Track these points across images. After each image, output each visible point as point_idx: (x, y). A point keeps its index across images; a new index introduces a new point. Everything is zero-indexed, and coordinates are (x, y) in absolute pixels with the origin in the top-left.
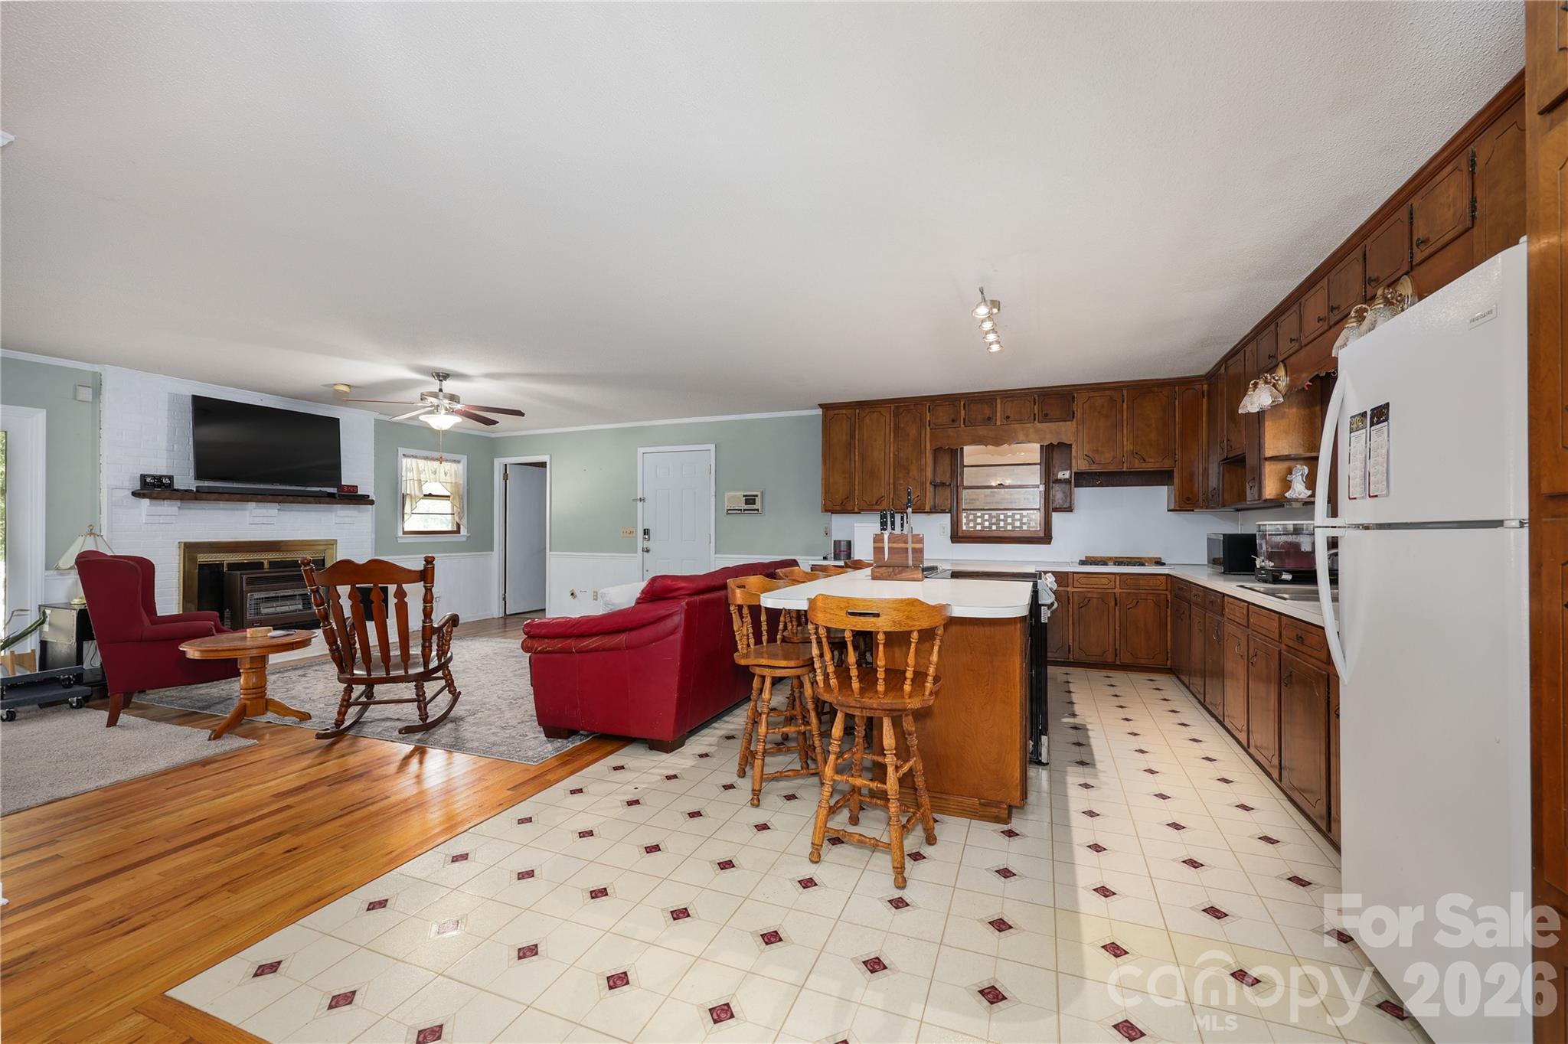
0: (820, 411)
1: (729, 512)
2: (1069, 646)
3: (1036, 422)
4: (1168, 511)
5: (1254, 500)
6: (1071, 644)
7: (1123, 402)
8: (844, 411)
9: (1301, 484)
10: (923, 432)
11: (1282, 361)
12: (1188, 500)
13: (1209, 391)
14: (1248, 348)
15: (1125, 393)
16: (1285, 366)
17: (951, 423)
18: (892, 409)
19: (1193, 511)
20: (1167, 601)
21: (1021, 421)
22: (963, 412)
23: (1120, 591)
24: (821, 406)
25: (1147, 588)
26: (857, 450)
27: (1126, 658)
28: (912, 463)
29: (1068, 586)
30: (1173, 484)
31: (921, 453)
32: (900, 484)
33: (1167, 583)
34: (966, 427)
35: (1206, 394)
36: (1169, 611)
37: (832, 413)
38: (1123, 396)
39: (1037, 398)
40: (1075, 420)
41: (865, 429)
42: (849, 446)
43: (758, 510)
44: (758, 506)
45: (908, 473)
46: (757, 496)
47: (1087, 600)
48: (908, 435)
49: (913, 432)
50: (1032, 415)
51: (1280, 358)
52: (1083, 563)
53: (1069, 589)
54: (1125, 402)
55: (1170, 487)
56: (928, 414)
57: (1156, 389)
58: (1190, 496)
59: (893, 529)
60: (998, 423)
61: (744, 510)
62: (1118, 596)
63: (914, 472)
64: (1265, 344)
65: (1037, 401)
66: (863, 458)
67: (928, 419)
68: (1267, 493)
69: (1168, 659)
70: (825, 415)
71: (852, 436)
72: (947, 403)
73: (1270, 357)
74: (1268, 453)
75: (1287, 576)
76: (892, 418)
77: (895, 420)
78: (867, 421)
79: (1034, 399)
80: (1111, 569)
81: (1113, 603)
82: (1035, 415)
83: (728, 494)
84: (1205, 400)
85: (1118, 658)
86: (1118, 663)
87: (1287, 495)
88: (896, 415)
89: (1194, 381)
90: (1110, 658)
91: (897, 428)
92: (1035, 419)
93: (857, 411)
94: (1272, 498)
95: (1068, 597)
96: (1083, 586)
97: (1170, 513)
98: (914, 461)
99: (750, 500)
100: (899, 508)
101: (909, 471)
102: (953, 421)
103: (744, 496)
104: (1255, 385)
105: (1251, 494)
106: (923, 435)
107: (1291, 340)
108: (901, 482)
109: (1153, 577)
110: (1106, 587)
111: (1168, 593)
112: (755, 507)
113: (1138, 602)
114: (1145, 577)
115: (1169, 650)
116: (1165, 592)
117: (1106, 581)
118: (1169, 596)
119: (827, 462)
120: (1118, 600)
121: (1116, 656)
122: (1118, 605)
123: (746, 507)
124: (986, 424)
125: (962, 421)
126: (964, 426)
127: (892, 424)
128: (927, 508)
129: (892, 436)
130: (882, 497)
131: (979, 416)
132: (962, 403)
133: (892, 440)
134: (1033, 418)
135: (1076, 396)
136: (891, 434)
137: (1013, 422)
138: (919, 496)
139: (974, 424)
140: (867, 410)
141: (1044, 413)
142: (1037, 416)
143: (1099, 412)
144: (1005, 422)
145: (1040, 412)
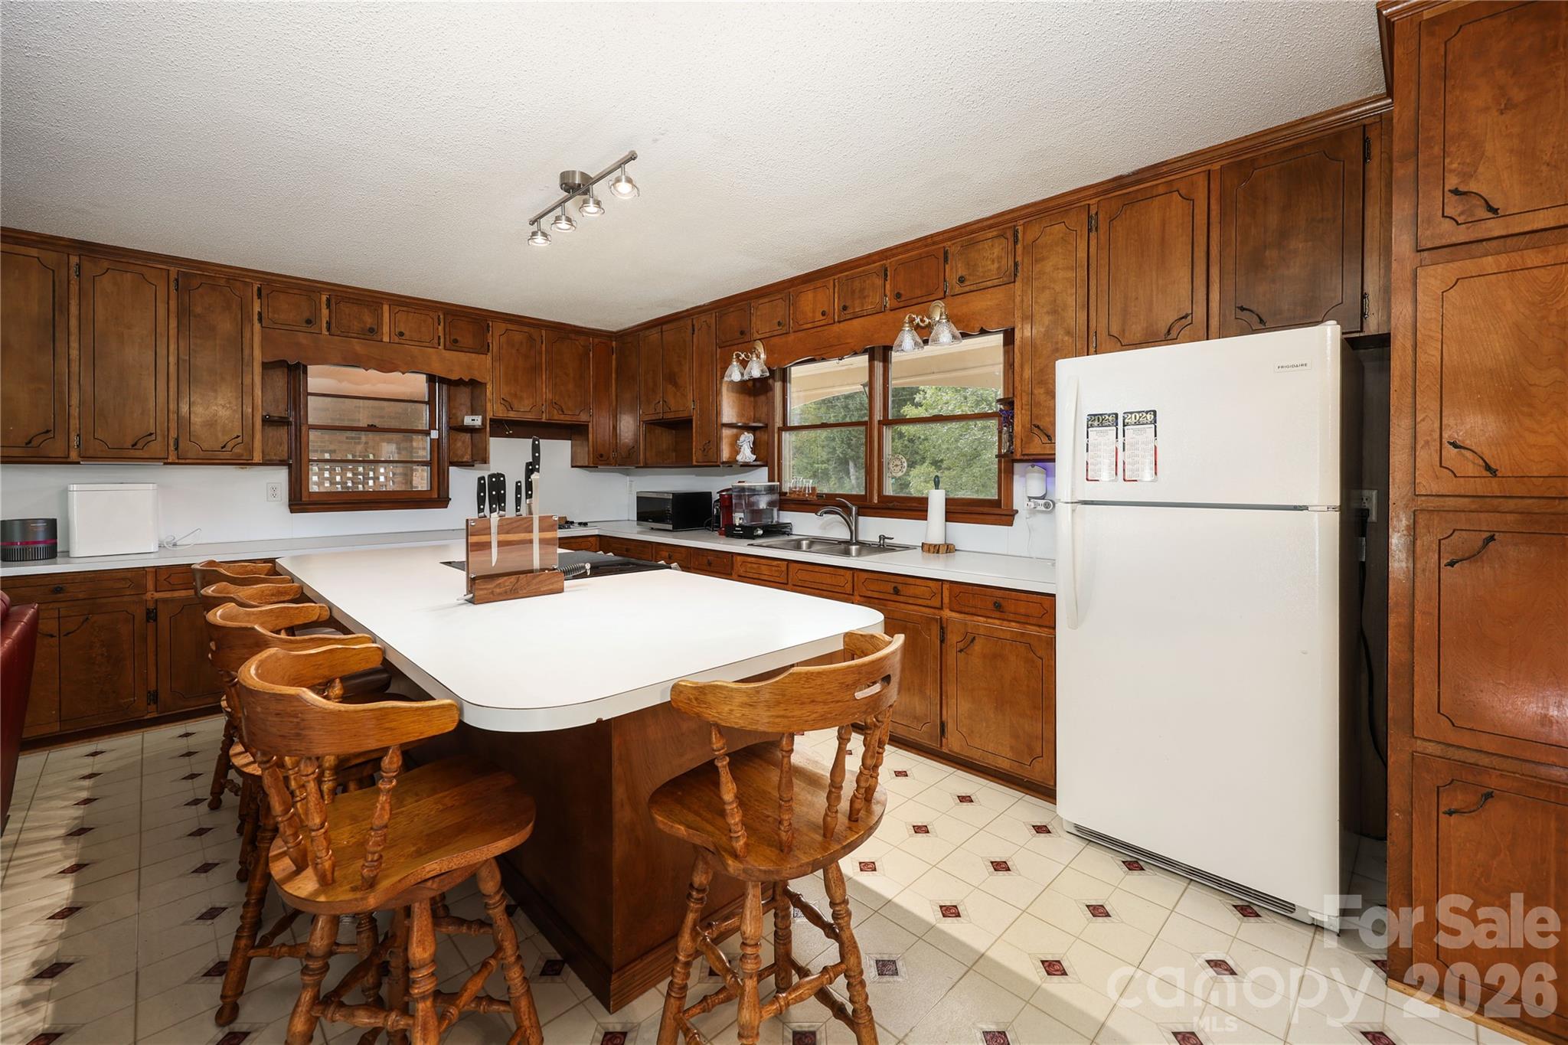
3: (441, 347)
4: (572, 466)
5: (713, 460)
7: (542, 342)
8: (36, 251)
9: (748, 448)
10: (247, 329)
11: (760, 340)
12: (601, 457)
15: (544, 332)
16: (764, 344)
17: (303, 324)
18: (173, 274)
21: (420, 343)
22: (325, 311)
26: (73, 338)
28: (223, 379)
34: (330, 334)
38: (542, 334)
39: (442, 317)
40: (490, 354)
41: (96, 299)
42: (50, 328)
48: (213, 328)
49: (224, 325)
50: (436, 338)
51: (757, 336)
54: (544, 343)
55: (576, 442)
56: (257, 302)
57: (573, 336)
58: (603, 453)
60: (384, 340)
64: (732, 319)
65: (442, 320)
66: (95, 355)
67: (257, 308)
68: (723, 455)
72: (294, 290)
73: (740, 332)
74: (724, 420)
76: (173, 292)
77: (180, 298)
78: (104, 283)
79: (439, 317)
82: (439, 338)
84: (614, 357)
87: (738, 457)
88: (183, 288)
89: (603, 335)
91: (183, 311)
92: (439, 344)
94: (726, 459)
97: (573, 468)
98: (228, 377)
100: (191, 455)
102: (309, 322)
105: (704, 456)
106: (247, 335)
107: (779, 323)
124: (367, 337)
125: (324, 325)
126: (327, 333)
127: (173, 304)
128: (257, 457)
129: (173, 324)
130: (151, 434)
131: (355, 323)
132: (324, 298)
133: (173, 332)
134: (437, 342)
135: (491, 324)
136: (170, 321)
137: (408, 342)
138: (238, 437)
139: (346, 334)
140: (106, 264)
141: (452, 338)
142: (442, 340)
143: (518, 350)
144: (397, 340)
145: (447, 337)
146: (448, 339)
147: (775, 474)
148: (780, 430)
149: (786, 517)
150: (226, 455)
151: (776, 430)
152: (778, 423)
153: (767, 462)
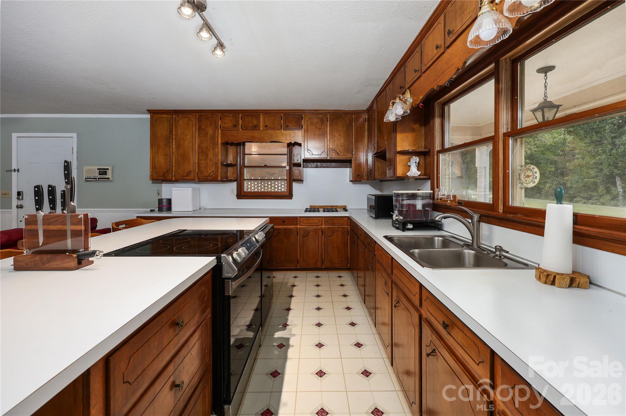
0: (148, 116)
1: (87, 179)
2: (298, 259)
3: (282, 130)
4: (350, 181)
5: (391, 177)
6: (299, 258)
7: (328, 121)
8: (165, 116)
9: (415, 167)
10: (217, 132)
11: (408, 88)
12: (358, 176)
13: (368, 119)
14: (387, 89)
15: (328, 116)
16: (410, 91)
17: (234, 127)
18: (197, 116)
19: (361, 181)
20: (348, 231)
21: (274, 129)
22: (240, 121)
23: (325, 226)
24: (150, 112)
25: (338, 224)
26: (174, 141)
27: (327, 265)
28: (210, 150)
29: (297, 225)
30: (351, 168)
31: (215, 144)
32: (202, 164)
33: (348, 222)
34: (242, 130)
35: (367, 120)
36: (349, 236)
37: (157, 116)
38: (327, 118)
39: (283, 116)
40: (303, 130)
41: (179, 128)
42: (168, 139)
43: (109, 179)
44: (109, 175)
45: (207, 157)
46: (108, 169)
47: (307, 232)
48: (207, 133)
49: (210, 131)
50: (280, 126)
51: (407, 86)
52: (306, 211)
53: (298, 226)
54: (329, 121)
55: (350, 169)
56: (220, 121)
57: (344, 116)
58: (360, 174)
59: (53, 208)
60: (261, 129)
61: (99, 179)
62: (323, 229)
63: (211, 155)
64: (398, 81)
65: (283, 118)
66: (178, 146)
67: (220, 124)
68: (398, 173)
69: (348, 263)
70: (152, 118)
71: (171, 132)
72: (231, 115)
73: (401, 88)
74: (399, 149)
75: (410, 226)
76: (197, 122)
77: (199, 124)
78: (181, 122)
79: (281, 116)
80: (321, 214)
81: (320, 234)
82: (281, 125)
83: (86, 168)
84: (366, 123)
85: (323, 264)
86: (323, 267)
87: (408, 174)
88: (200, 120)
89: (361, 113)
90: (319, 266)
91: (200, 128)
92: (281, 128)
93: (174, 116)
94: (400, 176)
95: (297, 231)
96: (306, 224)
97: (350, 182)
98: (211, 150)
99: (103, 172)
100: (201, 178)
101: (208, 155)
102: (235, 126)
103: (98, 169)
104: (393, 103)
105: (389, 174)
106: (217, 134)
107: (415, 71)
108: (203, 162)
109: (341, 218)
110: (317, 224)
111: (348, 227)
112: (106, 176)
113: (334, 232)
114: (337, 219)
115: (349, 258)
116: (347, 226)
117: (317, 221)
118: (349, 229)
119: (154, 148)
120: (324, 231)
121: (322, 263)
122: (324, 234)
123: (99, 176)
124: (254, 129)
125: (240, 127)
126: (241, 130)
127: (197, 126)
128: (219, 179)
129: (197, 133)
130: (191, 171)
131: (250, 124)
132: (240, 116)
133: (197, 136)
134: (280, 127)
135: (303, 116)
136: (196, 132)
137: (269, 129)
138: (214, 171)
139: (247, 129)
140: (181, 116)
141: (286, 124)
142: (283, 127)
143: (315, 126)
144: (265, 129)
145: (284, 124)
146: (284, 126)
147: (435, 186)
148: (439, 152)
149: (438, 216)
150: (210, 178)
151: (435, 153)
152: (438, 147)
153: (430, 176)
